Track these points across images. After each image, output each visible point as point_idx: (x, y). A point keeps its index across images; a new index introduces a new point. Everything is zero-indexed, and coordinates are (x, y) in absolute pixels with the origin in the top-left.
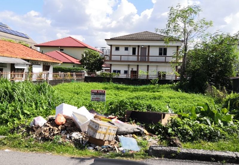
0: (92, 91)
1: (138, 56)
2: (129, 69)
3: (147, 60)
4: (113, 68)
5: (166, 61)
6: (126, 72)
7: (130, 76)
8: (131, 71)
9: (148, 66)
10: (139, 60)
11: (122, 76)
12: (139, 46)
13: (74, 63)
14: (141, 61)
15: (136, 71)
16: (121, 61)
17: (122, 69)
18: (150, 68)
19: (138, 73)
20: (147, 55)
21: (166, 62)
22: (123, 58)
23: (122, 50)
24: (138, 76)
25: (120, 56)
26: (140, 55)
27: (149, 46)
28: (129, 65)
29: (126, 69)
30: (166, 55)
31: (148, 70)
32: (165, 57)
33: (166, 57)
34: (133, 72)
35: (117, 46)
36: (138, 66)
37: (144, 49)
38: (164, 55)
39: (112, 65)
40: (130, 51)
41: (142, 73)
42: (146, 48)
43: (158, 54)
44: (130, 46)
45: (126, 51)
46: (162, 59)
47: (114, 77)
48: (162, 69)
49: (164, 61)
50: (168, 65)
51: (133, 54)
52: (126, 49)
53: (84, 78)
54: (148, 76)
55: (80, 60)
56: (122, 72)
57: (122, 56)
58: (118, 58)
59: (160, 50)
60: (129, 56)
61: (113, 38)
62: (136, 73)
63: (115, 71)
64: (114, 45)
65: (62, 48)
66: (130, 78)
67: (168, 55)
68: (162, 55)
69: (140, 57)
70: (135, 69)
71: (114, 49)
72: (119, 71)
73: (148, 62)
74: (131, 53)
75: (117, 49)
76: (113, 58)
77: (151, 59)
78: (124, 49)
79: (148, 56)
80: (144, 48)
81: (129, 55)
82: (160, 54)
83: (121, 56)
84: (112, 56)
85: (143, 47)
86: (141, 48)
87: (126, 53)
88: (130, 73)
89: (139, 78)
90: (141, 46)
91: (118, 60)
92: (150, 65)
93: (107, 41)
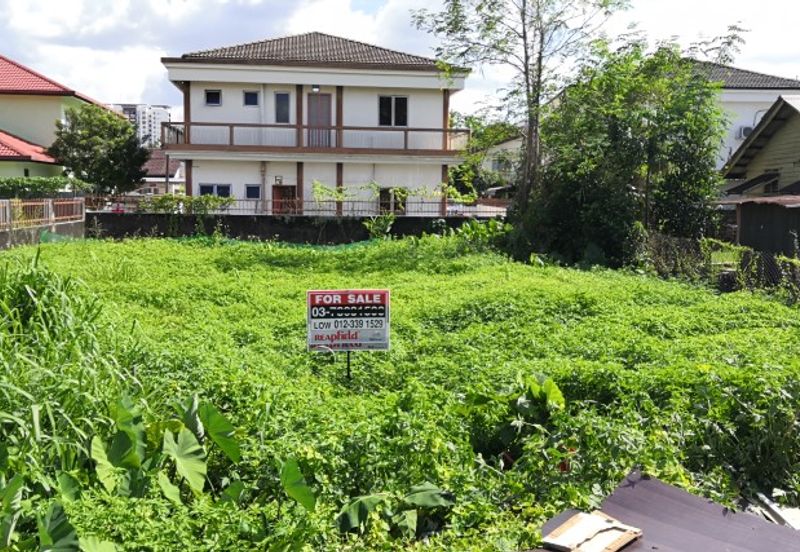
0: (313, 297)
1: (299, 126)
2: (264, 180)
3: (333, 145)
4: (200, 178)
5: (410, 147)
6: (253, 192)
7: (270, 206)
8: (274, 187)
9: (340, 166)
10: (305, 144)
11: (242, 207)
12: (299, 88)
13: (28, 159)
14: (311, 149)
15: (293, 187)
16: (232, 148)
17: (238, 182)
18: (347, 175)
19: (300, 194)
20: (334, 123)
21: (406, 152)
22: (242, 136)
23: (232, 103)
24: (300, 205)
25: (228, 128)
26: (305, 122)
27: (340, 89)
28: (264, 163)
29: (254, 179)
30: (404, 122)
31: (339, 182)
32: (403, 132)
33: (406, 131)
34: (280, 191)
35: (210, 88)
36: (300, 165)
37: (320, 98)
38: (396, 124)
39: (194, 164)
40: (268, 105)
41: (320, 194)
42: (329, 96)
43: (374, 121)
44: (265, 85)
45: (251, 108)
46: (393, 137)
47: (210, 212)
48: (393, 180)
49: (402, 147)
50: (417, 160)
51: (278, 121)
52: (251, 99)
53: (83, 220)
54: (339, 204)
55: (50, 145)
56: (238, 192)
57: (235, 128)
58: (221, 136)
59: (384, 103)
60: (264, 129)
61: (191, 55)
62: (294, 196)
63: (206, 189)
64: (199, 83)
66: (270, 214)
67: (412, 122)
68: (390, 124)
69: (305, 131)
70: (290, 180)
71: (198, 97)
72: (224, 191)
73: (339, 149)
74: (271, 118)
75: (213, 98)
76: (197, 135)
77: (350, 139)
78: (241, 99)
79: (340, 127)
80: (323, 95)
81: (263, 123)
82: (384, 120)
83: (232, 126)
84: (193, 128)
85: (316, 90)
86: (309, 95)
87: (249, 113)
88: (269, 194)
89: (305, 214)
90: (308, 86)
91: (219, 142)
92: (348, 164)
93: (170, 65)
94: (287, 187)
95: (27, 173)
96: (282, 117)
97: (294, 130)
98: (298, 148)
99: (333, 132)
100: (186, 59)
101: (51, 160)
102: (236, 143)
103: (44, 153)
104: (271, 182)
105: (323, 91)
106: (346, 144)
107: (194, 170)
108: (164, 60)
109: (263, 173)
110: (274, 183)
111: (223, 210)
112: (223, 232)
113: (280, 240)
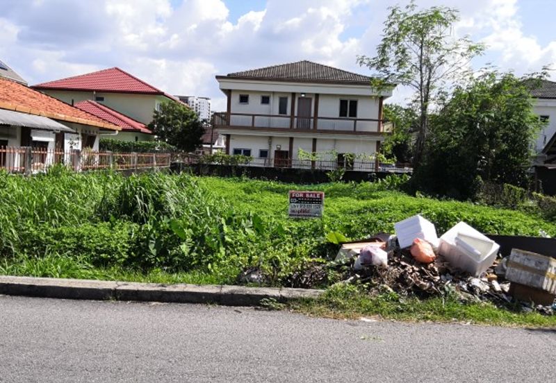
1: (292, 116)
2: (270, 147)
3: (312, 127)
4: (234, 145)
5: (357, 130)
6: (263, 154)
7: (273, 162)
8: (276, 151)
9: (315, 140)
10: (295, 126)
11: (256, 162)
12: (294, 94)
13: (139, 131)
14: (298, 130)
15: (287, 152)
16: (253, 128)
17: (256, 148)
18: (319, 145)
19: (291, 156)
20: (312, 115)
21: (355, 132)
22: (259, 122)
23: (255, 102)
24: (291, 162)
25: (251, 117)
26: (296, 114)
27: (317, 95)
28: (271, 138)
29: (264, 147)
30: (355, 115)
31: (314, 149)
32: (353, 121)
33: (356, 120)
34: (279, 153)
35: (242, 93)
36: (291, 139)
37: (305, 100)
38: (350, 116)
39: (231, 137)
40: (275, 104)
41: (302, 155)
42: (311, 99)
43: (336, 113)
44: (274, 93)
45: (265, 106)
46: (347, 124)
47: (239, 165)
48: (346, 149)
49: (353, 129)
50: (361, 138)
51: (280, 113)
52: (265, 100)
53: (169, 166)
54: (313, 162)
55: (149, 123)
56: (255, 153)
57: (256, 117)
58: (247, 121)
59: (343, 104)
60: (272, 118)
61: (233, 74)
62: (287, 157)
63: (237, 151)
64: (236, 91)
65: (101, 95)
66: (273, 166)
67: (359, 116)
68: (346, 116)
69: (296, 119)
70: (285, 148)
71: (235, 99)
72: (247, 152)
73: (315, 130)
74: (276, 111)
75: (244, 99)
76: (234, 120)
77: (322, 124)
78: (259, 100)
79: (316, 117)
80: (307, 99)
81: (272, 114)
82: (343, 113)
83: (254, 116)
84: (232, 116)
85: (303, 95)
86: (299, 99)
87: (264, 109)
88: (272, 155)
89: (293, 167)
90: (298, 93)
91: (246, 125)
92: (320, 139)
93: (220, 80)
94: (283, 152)
95: (137, 139)
96: (282, 110)
97: (289, 119)
98: (291, 129)
99: (312, 120)
100: (230, 77)
101: (150, 132)
102: (256, 125)
103: (146, 128)
104: (274, 148)
105: (307, 96)
106: (319, 127)
107: (231, 141)
108: (217, 77)
109: (270, 144)
110: (276, 149)
111: (246, 163)
112: (247, 175)
113: (278, 180)
